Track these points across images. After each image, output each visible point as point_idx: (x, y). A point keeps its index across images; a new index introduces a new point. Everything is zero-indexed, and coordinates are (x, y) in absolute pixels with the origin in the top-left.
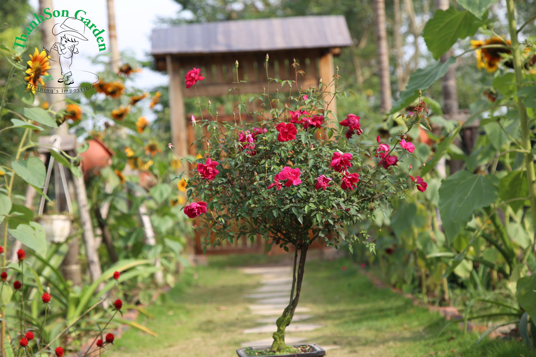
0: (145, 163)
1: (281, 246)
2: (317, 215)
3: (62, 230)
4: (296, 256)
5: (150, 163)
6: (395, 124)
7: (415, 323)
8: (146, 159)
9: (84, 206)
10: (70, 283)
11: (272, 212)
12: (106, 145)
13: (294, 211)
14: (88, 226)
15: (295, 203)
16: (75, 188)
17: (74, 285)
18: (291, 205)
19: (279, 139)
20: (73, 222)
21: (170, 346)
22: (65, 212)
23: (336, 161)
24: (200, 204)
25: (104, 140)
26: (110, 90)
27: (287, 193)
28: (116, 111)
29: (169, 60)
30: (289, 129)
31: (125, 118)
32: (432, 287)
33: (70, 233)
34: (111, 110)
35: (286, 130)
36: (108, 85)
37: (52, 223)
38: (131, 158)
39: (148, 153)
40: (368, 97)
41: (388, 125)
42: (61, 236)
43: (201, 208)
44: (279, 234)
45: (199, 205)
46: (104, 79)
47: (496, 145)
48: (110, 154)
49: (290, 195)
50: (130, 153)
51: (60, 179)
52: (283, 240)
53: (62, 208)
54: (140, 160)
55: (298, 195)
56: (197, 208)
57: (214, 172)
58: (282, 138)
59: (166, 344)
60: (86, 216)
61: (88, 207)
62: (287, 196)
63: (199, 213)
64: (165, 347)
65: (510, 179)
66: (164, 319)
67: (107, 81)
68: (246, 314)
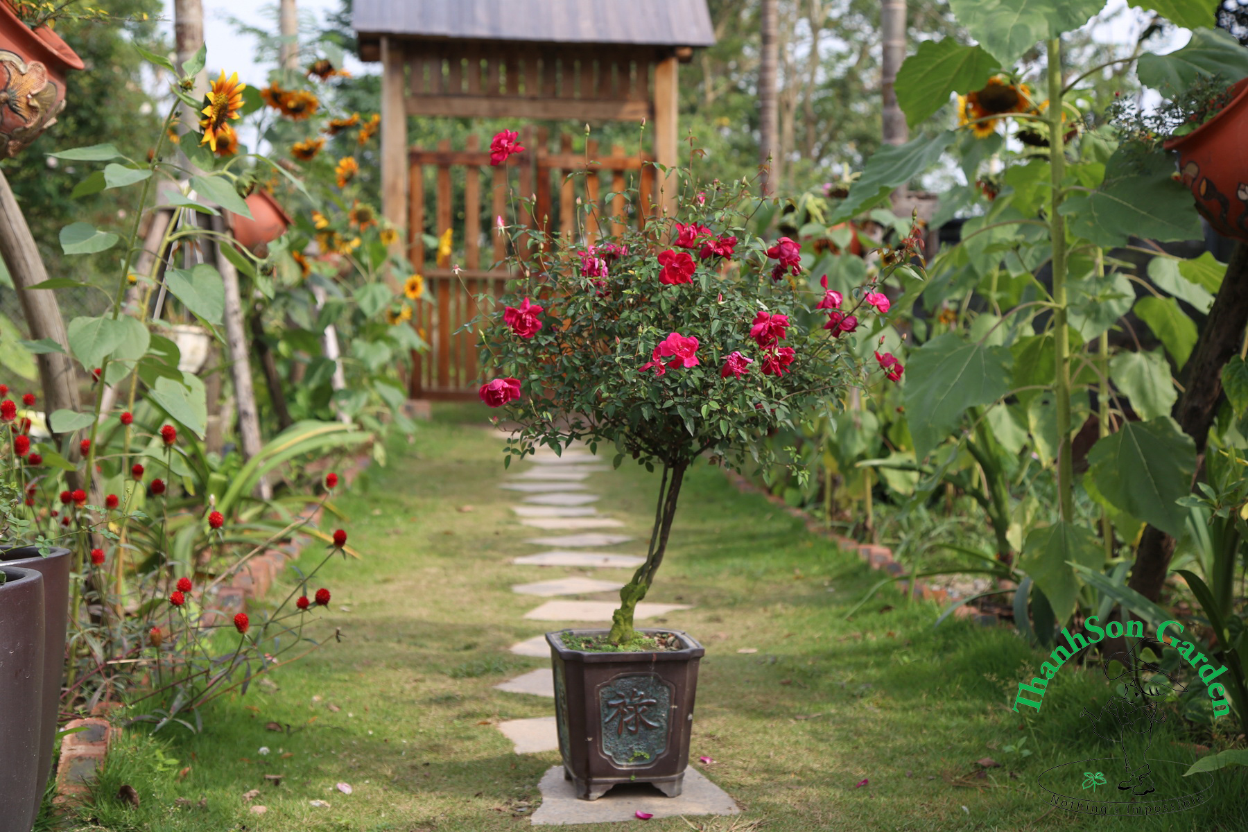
0: (347, 241)
1: (641, 462)
2: (721, 422)
3: (193, 353)
4: (665, 479)
5: (355, 243)
6: (808, 218)
7: (815, 569)
8: (349, 236)
9: (236, 312)
11: (641, 412)
12: (279, 202)
13: (680, 411)
14: (241, 350)
15: (682, 395)
17: (208, 451)
18: (677, 399)
19: (662, 278)
20: (213, 339)
21: (386, 581)
22: (197, 323)
23: (761, 326)
24: (509, 382)
25: (275, 195)
26: (291, 104)
27: (669, 378)
28: (299, 145)
29: (384, 44)
30: (681, 263)
31: (317, 157)
32: (843, 504)
33: (207, 361)
34: (291, 141)
35: (675, 265)
36: (290, 96)
38: (322, 231)
39: (354, 225)
40: (720, 128)
41: (796, 218)
42: (191, 364)
43: (510, 390)
44: (639, 440)
45: (507, 385)
46: (281, 83)
47: (978, 268)
48: (286, 222)
49: (673, 381)
50: (322, 223)
52: (646, 451)
54: (338, 236)
55: (689, 382)
56: (504, 389)
57: (534, 324)
58: (667, 278)
59: (379, 577)
60: (237, 331)
61: (241, 315)
62: (668, 382)
63: (506, 398)
64: (377, 582)
65: (1021, 350)
66: (366, 521)
67: (287, 88)
68: (509, 523)
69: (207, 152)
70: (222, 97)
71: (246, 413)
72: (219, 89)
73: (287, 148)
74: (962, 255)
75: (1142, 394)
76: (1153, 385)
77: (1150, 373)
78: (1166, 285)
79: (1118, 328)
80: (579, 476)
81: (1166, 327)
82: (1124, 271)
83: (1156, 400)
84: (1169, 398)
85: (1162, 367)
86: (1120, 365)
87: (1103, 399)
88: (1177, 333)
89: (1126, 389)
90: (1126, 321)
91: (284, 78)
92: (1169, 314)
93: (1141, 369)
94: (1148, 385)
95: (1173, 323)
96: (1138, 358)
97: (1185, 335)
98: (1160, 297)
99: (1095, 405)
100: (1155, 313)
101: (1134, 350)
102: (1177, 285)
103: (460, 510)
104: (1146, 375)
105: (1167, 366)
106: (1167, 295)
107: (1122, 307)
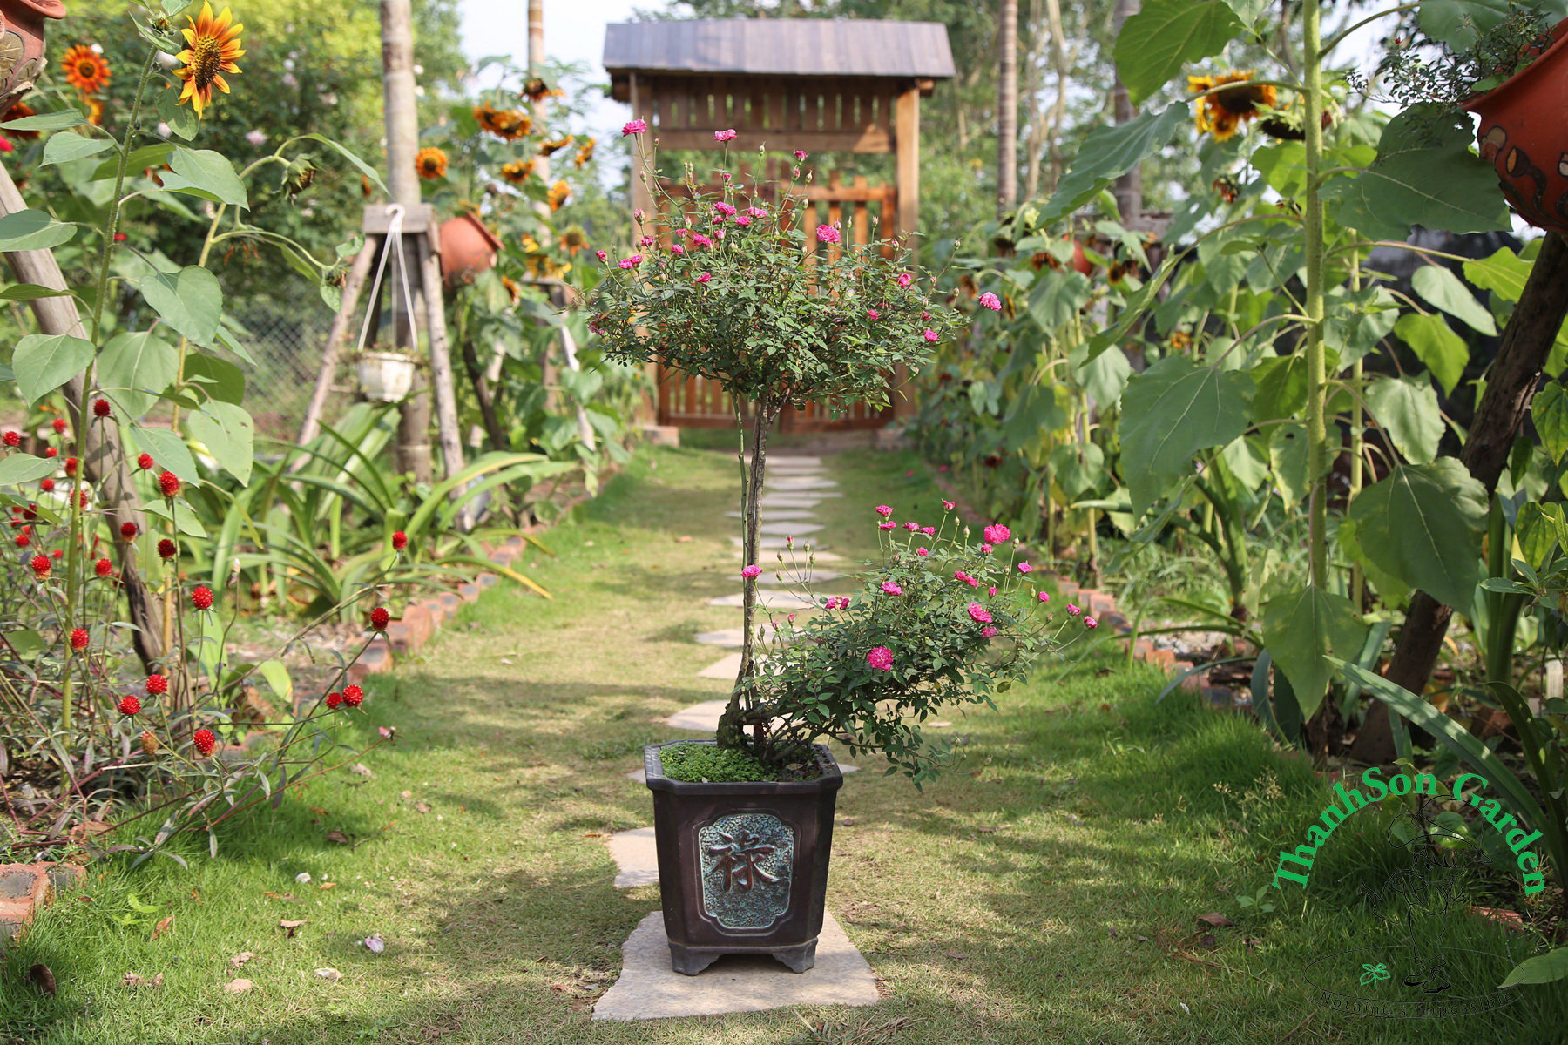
0: (559, 265)
3: (398, 381)
5: (567, 268)
6: (1027, 231)
8: (562, 260)
9: (441, 339)
10: (411, 476)
12: (487, 228)
14: (446, 378)
16: (427, 303)
17: (417, 480)
20: (418, 366)
22: (405, 349)
25: (484, 218)
26: (504, 125)
28: (508, 167)
31: (527, 180)
32: (1066, 540)
33: (412, 388)
34: (501, 163)
36: (503, 116)
37: (380, 367)
38: (531, 255)
39: (564, 248)
40: (974, 169)
41: (1013, 231)
42: (395, 392)
46: (494, 103)
48: (494, 247)
50: (531, 246)
51: (400, 285)
53: (402, 340)
54: (551, 258)
60: (442, 359)
61: (448, 342)
66: (575, 554)
67: (499, 108)
68: (723, 556)
69: (190, 114)
70: (208, 41)
71: (449, 443)
72: (202, 28)
73: (496, 169)
74: (1198, 273)
75: (1405, 426)
76: (1417, 416)
77: (1413, 401)
78: (1434, 298)
79: (1375, 351)
80: (809, 504)
81: (1431, 348)
82: (1385, 284)
83: (1420, 433)
84: (1436, 431)
85: (1428, 398)
86: (1378, 393)
87: (1357, 432)
88: (1444, 354)
89: (1385, 419)
90: (1386, 344)
91: (497, 98)
92: (1435, 332)
93: (1403, 398)
94: (1411, 417)
95: (1439, 342)
96: (1398, 385)
97: (1454, 356)
98: (1423, 313)
99: (1347, 440)
100: (1423, 333)
101: (1396, 376)
102: (1447, 299)
103: (677, 541)
104: (1409, 405)
105: (1433, 394)
106: (1433, 310)
107: (1383, 327)
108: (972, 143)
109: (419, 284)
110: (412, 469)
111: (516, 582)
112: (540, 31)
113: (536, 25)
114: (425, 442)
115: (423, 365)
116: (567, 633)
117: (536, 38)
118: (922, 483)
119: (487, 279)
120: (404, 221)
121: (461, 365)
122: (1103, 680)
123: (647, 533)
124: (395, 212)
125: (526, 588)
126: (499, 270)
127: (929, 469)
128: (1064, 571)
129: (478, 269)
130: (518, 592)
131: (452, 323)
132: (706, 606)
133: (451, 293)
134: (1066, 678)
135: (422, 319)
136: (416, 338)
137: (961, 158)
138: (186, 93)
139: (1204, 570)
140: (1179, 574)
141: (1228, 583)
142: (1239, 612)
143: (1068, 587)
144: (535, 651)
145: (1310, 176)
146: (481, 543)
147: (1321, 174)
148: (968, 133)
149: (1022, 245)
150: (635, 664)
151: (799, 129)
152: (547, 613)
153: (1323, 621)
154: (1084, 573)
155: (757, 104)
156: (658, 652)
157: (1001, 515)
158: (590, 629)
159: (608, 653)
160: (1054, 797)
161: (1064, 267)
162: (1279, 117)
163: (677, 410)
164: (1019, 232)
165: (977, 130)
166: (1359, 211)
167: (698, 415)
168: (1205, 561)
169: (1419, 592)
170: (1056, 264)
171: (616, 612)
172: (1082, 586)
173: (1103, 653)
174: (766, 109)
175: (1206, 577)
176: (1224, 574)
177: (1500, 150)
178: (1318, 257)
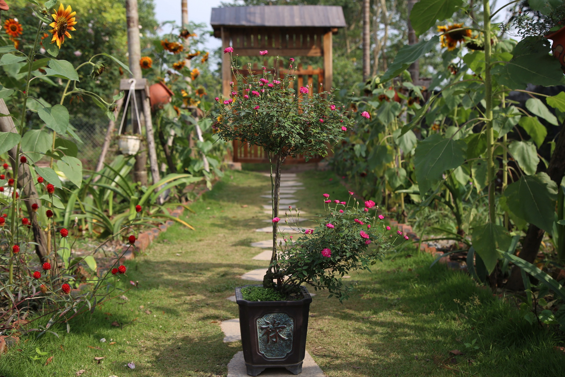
3: (134, 147)
5: (199, 102)
6: (376, 86)
8: (197, 100)
9: (151, 130)
10: (139, 183)
12: (168, 87)
14: (153, 145)
16: (145, 117)
17: (142, 185)
20: (142, 141)
22: (137, 134)
25: (167, 84)
26: (173, 48)
28: (175, 64)
31: (183, 69)
32: (392, 205)
33: (140, 149)
34: (173, 62)
36: (172, 44)
37: (127, 141)
38: (185, 98)
39: (197, 95)
41: (371, 86)
42: (133, 151)
46: (169, 40)
48: (171, 95)
50: (185, 94)
51: (135, 110)
53: (136, 131)
54: (192, 99)
60: (151, 138)
61: (153, 131)
66: (203, 212)
67: (171, 41)
68: (260, 213)
69: (56, 47)
70: (63, 19)
71: (154, 170)
72: (60, 14)
73: (171, 65)
74: (442, 102)
75: (524, 160)
76: (529, 156)
77: (527, 150)
78: (534, 111)
79: (512, 131)
80: (292, 192)
81: (532, 130)
82: (516, 105)
83: (530, 162)
84: (536, 161)
85: (532, 149)
86: (513, 147)
87: (505, 162)
88: (537, 132)
89: (516, 157)
90: (516, 128)
91: (170, 38)
92: (534, 124)
93: (523, 148)
94: (526, 156)
95: (536, 128)
96: (521, 144)
97: (542, 132)
98: (530, 116)
99: (502, 165)
100: (529, 124)
101: (520, 140)
102: (539, 111)
103: (242, 207)
104: (525, 151)
105: (534, 147)
106: (533, 115)
107: (515, 121)
108: (352, 52)
109: (142, 109)
110: (140, 181)
111: (181, 224)
112: (186, 11)
113: (185, 9)
114: (144, 170)
115: (144, 140)
116: (201, 243)
117: (185, 14)
118: (336, 183)
119: (168, 107)
120: (136, 85)
121: (158, 140)
122: (409, 259)
123: (230, 204)
124: (132, 82)
125: (185, 226)
126: (172, 103)
127: (338, 178)
128: (391, 217)
129: (165, 103)
130: (182, 228)
131: (154, 124)
132: (254, 232)
133: (155, 112)
134: (394, 258)
135: (143, 123)
136: (141, 130)
137: (348, 58)
138: (54, 39)
139: (446, 216)
140: (436, 217)
141: (456, 221)
142: (460, 232)
143: (394, 223)
144: (189, 250)
145: (486, 65)
146: (168, 209)
147: (491, 64)
148: (351, 48)
149: (375, 92)
150: (228, 255)
151: (286, 48)
152: (193, 236)
153: (495, 236)
154: (400, 218)
155: (270, 38)
156: (237, 250)
157: (367, 195)
158: (210, 242)
159: (217, 251)
160: (391, 305)
161: (391, 100)
162: (473, 42)
163: (241, 156)
164: (374, 86)
165: (354, 47)
166: (506, 78)
167: (249, 158)
168: (446, 212)
169: (530, 224)
170: (388, 99)
171: (220, 235)
172: (399, 223)
173: (408, 249)
174: (273, 40)
175: (447, 219)
176: (454, 217)
177: (561, 54)
178: (490, 95)
